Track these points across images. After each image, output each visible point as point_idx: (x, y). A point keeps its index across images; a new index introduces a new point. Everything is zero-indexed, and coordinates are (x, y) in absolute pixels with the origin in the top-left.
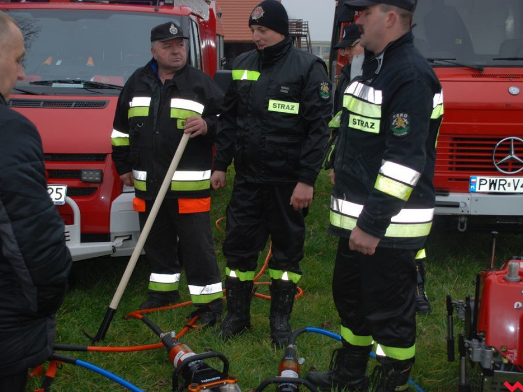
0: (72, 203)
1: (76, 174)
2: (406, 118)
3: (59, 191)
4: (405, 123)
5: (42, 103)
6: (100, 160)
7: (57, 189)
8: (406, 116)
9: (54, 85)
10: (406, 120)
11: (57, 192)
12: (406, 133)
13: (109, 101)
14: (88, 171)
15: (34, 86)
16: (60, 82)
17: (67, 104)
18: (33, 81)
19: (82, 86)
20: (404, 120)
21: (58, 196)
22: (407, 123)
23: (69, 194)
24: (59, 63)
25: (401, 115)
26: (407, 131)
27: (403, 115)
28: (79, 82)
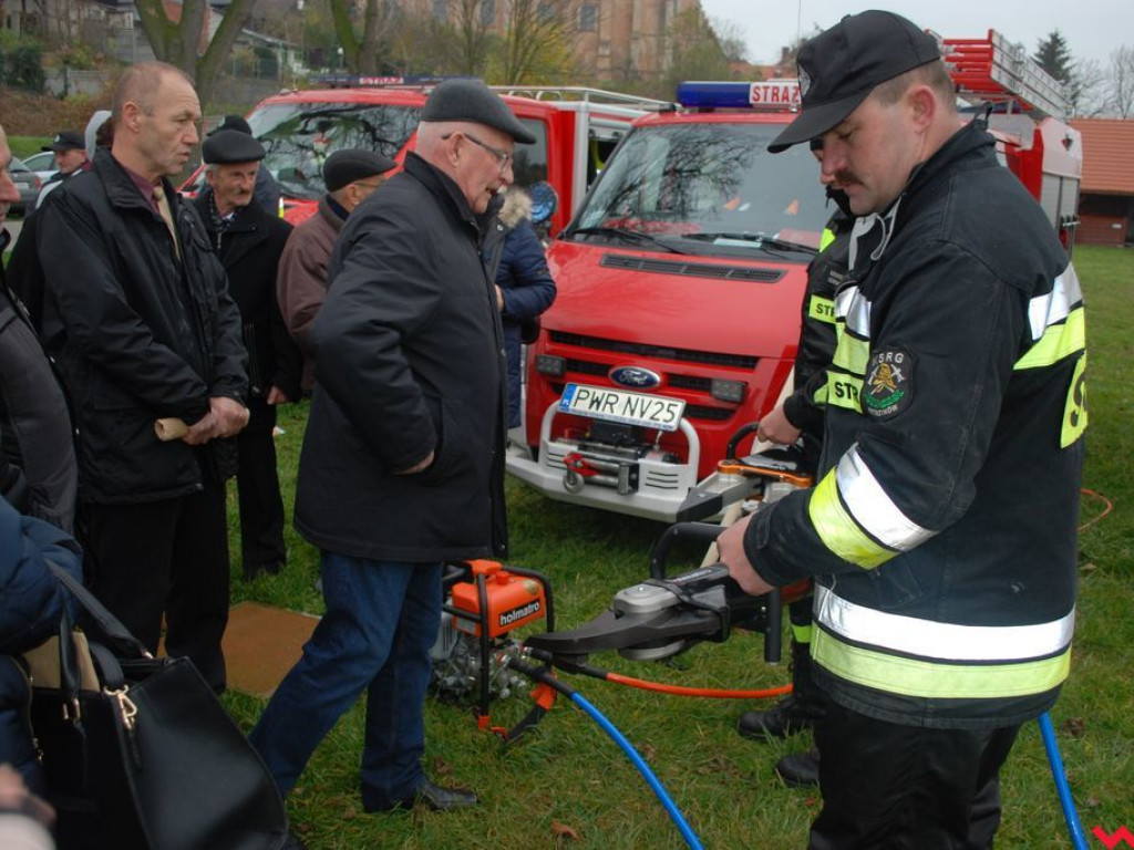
0: (689, 428)
1: (704, 385)
2: (898, 365)
3: (672, 408)
4: (895, 378)
5: (684, 268)
6: (747, 366)
7: (670, 405)
8: (899, 358)
9: (719, 241)
10: (897, 371)
11: (668, 411)
12: (895, 408)
13: (787, 272)
14: (723, 381)
15: (688, 240)
16: (725, 236)
17: (719, 272)
18: (686, 233)
19: (757, 245)
20: (892, 371)
21: (669, 416)
22: (901, 378)
23: (687, 414)
24: (744, 207)
25: (889, 355)
26: (898, 403)
27: (893, 358)
28: (753, 239)
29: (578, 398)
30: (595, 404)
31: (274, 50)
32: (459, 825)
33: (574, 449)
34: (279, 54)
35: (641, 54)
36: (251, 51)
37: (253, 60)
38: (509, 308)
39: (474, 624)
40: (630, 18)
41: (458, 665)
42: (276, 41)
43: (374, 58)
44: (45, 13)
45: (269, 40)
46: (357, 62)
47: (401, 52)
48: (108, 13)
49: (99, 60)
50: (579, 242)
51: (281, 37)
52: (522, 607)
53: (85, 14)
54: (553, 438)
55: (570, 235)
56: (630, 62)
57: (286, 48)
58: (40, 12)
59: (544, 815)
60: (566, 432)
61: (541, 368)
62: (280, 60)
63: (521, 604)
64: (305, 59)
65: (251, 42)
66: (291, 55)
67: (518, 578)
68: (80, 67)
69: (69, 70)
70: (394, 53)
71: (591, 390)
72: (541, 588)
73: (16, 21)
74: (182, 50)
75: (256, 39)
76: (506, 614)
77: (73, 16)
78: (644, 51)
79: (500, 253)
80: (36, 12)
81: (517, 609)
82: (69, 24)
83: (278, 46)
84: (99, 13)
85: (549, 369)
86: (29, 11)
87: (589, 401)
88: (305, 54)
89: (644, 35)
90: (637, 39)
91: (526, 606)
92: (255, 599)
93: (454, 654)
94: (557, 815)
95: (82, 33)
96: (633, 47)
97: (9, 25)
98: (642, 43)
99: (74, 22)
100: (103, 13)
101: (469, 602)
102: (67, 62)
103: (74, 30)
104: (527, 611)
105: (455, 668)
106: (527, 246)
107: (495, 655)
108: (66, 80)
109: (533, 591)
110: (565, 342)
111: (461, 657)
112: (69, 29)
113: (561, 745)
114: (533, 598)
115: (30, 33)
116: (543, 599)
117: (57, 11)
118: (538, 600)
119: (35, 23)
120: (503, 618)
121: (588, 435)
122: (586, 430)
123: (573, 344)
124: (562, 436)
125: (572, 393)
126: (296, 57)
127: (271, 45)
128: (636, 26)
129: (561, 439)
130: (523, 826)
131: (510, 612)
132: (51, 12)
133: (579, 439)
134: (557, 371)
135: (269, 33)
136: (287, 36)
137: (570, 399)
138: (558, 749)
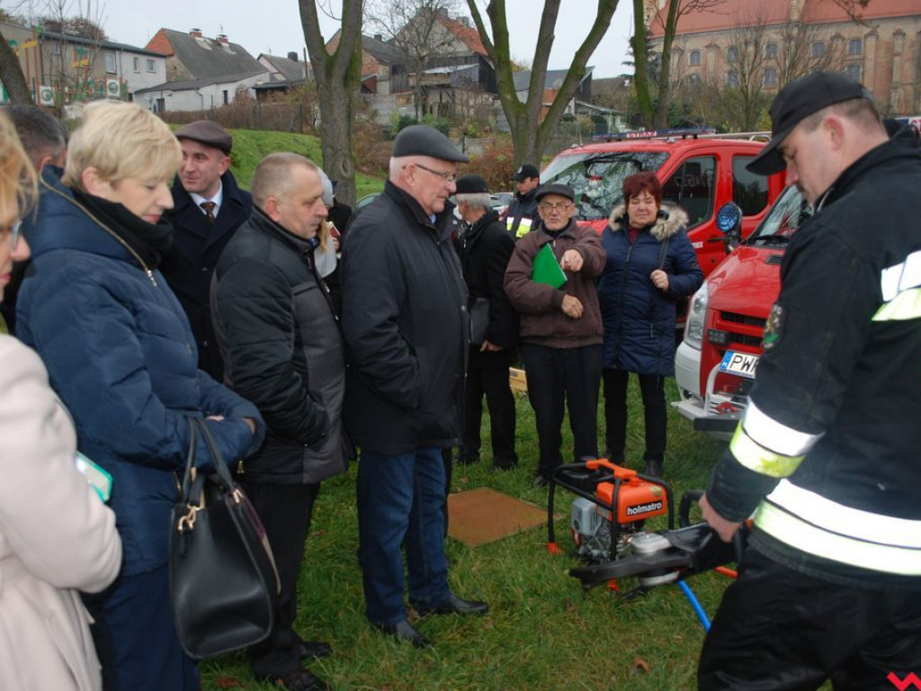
29: (734, 362)
30: (746, 367)
31: (605, 117)
32: (568, 645)
33: (728, 400)
34: (609, 120)
35: (899, 100)
36: (589, 119)
37: (590, 124)
38: (673, 289)
39: (608, 511)
40: (891, 71)
41: (602, 542)
42: (608, 110)
43: (665, 118)
44: (454, 102)
45: (603, 110)
46: (652, 122)
47: (700, 112)
48: (494, 99)
49: (486, 131)
50: (759, 247)
51: (612, 107)
52: (647, 504)
53: (479, 100)
54: (716, 391)
55: (752, 241)
56: (889, 106)
57: (614, 114)
58: (450, 101)
59: (629, 651)
60: (725, 387)
61: (711, 339)
62: (610, 124)
63: (645, 502)
64: (628, 122)
65: (590, 113)
66: (618, 120)
67: (646, 484)
68: (474, 136)
69: (466, 139)
70: (695, 114)
71: (744, 356)
72: (664, 494)
73: (436, 109)
74: (527, 122)
75: (594, 110)
76: (632, 507)
77: (471, 103)
78: (902, 97)
79: (665, 251)
80: (448, 102)
81: (642, 505)
82: (469, 107)
83: (609, 114)
84: (487, 99)
85: (716, 340)
86: (444, 101)
87: (741, 364)
88: (628, 117)
89: (903, 84)
90: (897, 88)
91: (650, 504)
92: (491, 486)
93: (598, 533)
94: (641, 653)
95: (477, 113)
96: (893, 94)
97: (431, 112)
98: (900, 90)
99: (472, 107)
100: (491, 100)
101: (606, 495)
102: (466, 134)
103: (472, 112)
104: (650, 508)
105: (599, 544)
106: (683, 246)
107: (624, 537)
108: (464, 146)
109: (657, 495)
110: (732, 320)
111: (603, 536)
112: (468, 111)
113: (662, 608)
114: (655, 499)
115: (444, 116)
116: (665, 502)
117: (461, 100)
118: (661, 501)
119: (447, 109)
120: (629, 510)
121: (741, 390)
122: (739, 387)
123: (737, 321)
124: (722, 390)
125: (730, 358)
126: (621, 121)
127: (604, 113)
128: (896, 78)
129: (721, 392)
130: (613, 655)
131: (636, 507)
132: (458, 101)
133: (734, 393)
134: (722, 341)
135: (603, 105)
136: (616, 106)
137: (728, 362)
138: (660, 610)
